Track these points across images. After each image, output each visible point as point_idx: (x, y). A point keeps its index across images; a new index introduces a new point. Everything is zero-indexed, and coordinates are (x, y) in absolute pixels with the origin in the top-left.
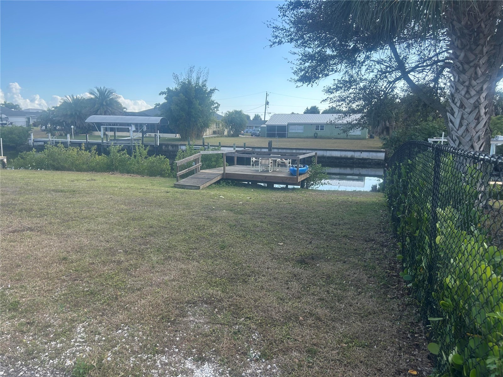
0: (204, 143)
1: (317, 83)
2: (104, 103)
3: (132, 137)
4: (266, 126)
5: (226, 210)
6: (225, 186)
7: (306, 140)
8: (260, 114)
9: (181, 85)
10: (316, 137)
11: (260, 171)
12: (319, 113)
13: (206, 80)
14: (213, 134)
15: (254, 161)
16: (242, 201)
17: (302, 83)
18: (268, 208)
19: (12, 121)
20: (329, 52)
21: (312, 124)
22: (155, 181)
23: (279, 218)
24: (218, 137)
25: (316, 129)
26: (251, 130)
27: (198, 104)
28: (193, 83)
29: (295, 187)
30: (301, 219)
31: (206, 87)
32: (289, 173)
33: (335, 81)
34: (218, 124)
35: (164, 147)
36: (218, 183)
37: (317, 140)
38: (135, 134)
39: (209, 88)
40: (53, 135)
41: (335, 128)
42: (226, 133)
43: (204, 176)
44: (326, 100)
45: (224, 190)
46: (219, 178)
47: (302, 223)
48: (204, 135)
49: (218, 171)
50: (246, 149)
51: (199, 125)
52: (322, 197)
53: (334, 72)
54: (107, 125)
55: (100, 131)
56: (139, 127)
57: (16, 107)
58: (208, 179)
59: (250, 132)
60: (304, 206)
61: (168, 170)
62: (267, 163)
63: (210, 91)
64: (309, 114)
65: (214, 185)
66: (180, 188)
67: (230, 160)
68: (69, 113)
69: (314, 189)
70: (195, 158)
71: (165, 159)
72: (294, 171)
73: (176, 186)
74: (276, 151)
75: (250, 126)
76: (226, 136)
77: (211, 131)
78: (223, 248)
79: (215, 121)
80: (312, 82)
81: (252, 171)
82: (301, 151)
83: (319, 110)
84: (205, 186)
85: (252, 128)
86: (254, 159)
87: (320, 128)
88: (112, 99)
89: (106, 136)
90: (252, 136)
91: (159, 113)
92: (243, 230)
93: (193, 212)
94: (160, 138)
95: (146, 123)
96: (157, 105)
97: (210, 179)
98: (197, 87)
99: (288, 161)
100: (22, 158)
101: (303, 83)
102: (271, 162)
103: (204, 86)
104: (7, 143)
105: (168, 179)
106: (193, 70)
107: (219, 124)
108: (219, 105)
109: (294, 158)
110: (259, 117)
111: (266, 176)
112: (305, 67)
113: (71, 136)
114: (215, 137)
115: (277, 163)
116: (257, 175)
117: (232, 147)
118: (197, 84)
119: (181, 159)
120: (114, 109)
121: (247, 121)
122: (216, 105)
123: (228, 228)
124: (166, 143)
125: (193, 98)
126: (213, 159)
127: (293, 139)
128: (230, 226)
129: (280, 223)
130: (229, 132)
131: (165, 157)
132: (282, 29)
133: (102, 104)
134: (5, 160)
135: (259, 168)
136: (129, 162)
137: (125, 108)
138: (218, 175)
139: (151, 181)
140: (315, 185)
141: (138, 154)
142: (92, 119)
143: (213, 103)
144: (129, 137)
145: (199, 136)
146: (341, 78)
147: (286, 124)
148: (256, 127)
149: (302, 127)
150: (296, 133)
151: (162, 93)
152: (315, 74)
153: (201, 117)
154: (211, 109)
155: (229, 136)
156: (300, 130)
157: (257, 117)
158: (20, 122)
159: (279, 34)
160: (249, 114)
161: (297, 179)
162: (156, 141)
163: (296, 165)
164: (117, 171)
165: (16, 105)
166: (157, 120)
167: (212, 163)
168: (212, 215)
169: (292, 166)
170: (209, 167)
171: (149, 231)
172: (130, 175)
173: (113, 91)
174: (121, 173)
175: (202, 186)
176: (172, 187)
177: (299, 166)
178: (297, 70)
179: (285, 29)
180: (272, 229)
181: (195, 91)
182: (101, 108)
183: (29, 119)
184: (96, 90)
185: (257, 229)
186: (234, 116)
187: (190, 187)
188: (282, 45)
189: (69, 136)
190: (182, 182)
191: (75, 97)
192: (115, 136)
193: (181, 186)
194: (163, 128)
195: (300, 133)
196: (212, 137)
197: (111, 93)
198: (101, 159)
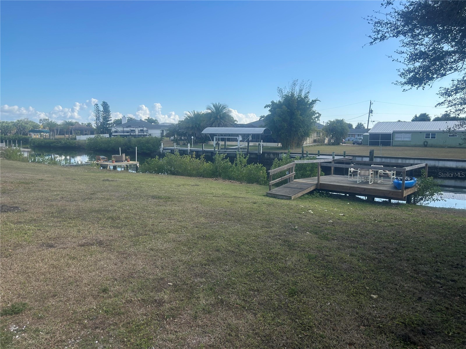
0: (303, 152)
1: (431, 85)
2: (218, 117)
3: (239, 146)
4: (368, 134)
5: (310, 232)
6: (319, 197)
7: (414, 148)
8: (363, 123)
9: (284, 97)
10: (425, 145)
11: (358, 182)
12: (430, 121)
13: (308, 92)
14: (313, 143)
15: (352, 171)
16: (333, 217)
17: (410, 86)
18: (363, 232)
19: (151, 133)
20: (446, 47)
21: (421, 132)
22: (250, 188)
23: (376, 249)
24: (317, 145)
25: (426, 137)
26: (353, 138)
27: (299, 115)
28: (296, 95)
29: (400, 201)
30: (406, 253)
31: (308, 98)
32: (393, 185)
33: (454, 82)
34: (318, 133)
35: (266, 155)
36: (311, 193)
37: (427, 148)
38: (242, 143)
39: (311, 99)
40: (178, 144)
41: (450, 136)
42: (326, 141)
43: (297, 186)
44: (442, 103)
45: (316, 201)
46: (312, 189)
47: (408, 260)
48: (305, 143)
49: (311, 182)
50: (346, 157)
51: (299, 134)
52: (434, 217)
53: (453, 71)
54: (219, 136)
55: (213, 141)
56: (245, 137)
57: (155, 121)
58: (300, 189)
59: (352, 140)
60: (411, 230)
61: (264, 178)
62: (367, 174)
63: (312, 102)
64: (418, 122)
65: (307, 196)
66: (272, 197)
67: (326, 170)
68: (191, 126)
69: (424, 205)
70: (288, 168)
71: (262, 167)
72: (399, 184)
73: (268, 194)
74: (378, 160)
75: (352, 135)
76: (326, 145)
77: (311, 140)
78: (292, 294)
79: (316, 130)
80: (423, 84)
81: (350, 182)
82: (408, 161)
83: (429, 117)
84: (297, 197)
85: (355, 136)
86: (352, 170)
87: (430, 136)
88: (225, 113)
89: (218, 145)
90: (354, 144)
91: (264, 124)
92: (324, 266)
93: (272, 232)
94: (263, 147)
95: (251, 134)
96: (262, 117)
97: (302, 189)
98: (299, 99)
99: (392, 172)
100: (148, 163)
101: (412, 86)
102: (372, 174)
103: (306, 97)
104: (145, 151)
105: (263, 186)
106: (296, 84)
107: (320, 133)
108: (320, 115)
109: (399, 169)
110: (362, 125)
111: (365, 189)
112: (415, 68)
113: (191, 144)
114: (315, 146)
115: (379, 174)
116: (354, 187)
117: (331, 155)
118: (300, 96)
119: (276, 168)
120: (226, 122)
121: (349, 130)
122: (317, 115)
123: (306, 261)
124: (268, 151)
125: (295, 110)
126: (308, 169)
127: (399, 147)
128: (310, 258)
129: (377, 258)
130: (329, 141)
131: (262, 165)
132: (386, 23)
133: (216, 118)
134: (138, 165)
135: (358, 179)
136: (231, 169)
137: (236, 121)
138: (312, 185)
139: (247, 189)
140: (425, 201)
141: (238, 162)
142: (208, 130)
143: (314, 113)
144: (237, 146)
145: (299, 144)
146: (462, 78)
147: (391, 132)
148: (358, 135)
149: (410, 135)
150: (403, 141)
151: (266, 106)
152: (428, 75)
153: (302, 126)
154: (312, 119)
155: (329, 144)
156: (407, 138)
157: (360, 126)
158: (156, 133)
159: (382, 29)
160: (351, 123)
161: (403, 193)
162: (259, 150)
163: (401, 178)
164: (220, 177)
165: (156, 120)
166: (260, 130)
167: (306, 172)
168: (291, 238)
169: (397, 179)
170: (303, 176)
171: (215, 255)
172: (231, 182)
173: (226, 106)
174: (223, 179)
175: (294, 196)
176: (264, 196)
177: (406, 179)
178: (404, 71)
179: (391, 23)
180: (364, 268)
181: (297, 103)
182: (216, 121)
183: (163, 131)
184: (212, 106)
185: (344, 266)
186: (335, 125)
187: (281, 197)
188: (385, 41)
189: (189, 145)
190: (275, 190)
191: (196, 113)
192: (225, 145)
193: (272, 195)
194: (266, 138)
195: (406, 141)
196: (312, 146)
197: (224, 108)
198: (207, 165)
